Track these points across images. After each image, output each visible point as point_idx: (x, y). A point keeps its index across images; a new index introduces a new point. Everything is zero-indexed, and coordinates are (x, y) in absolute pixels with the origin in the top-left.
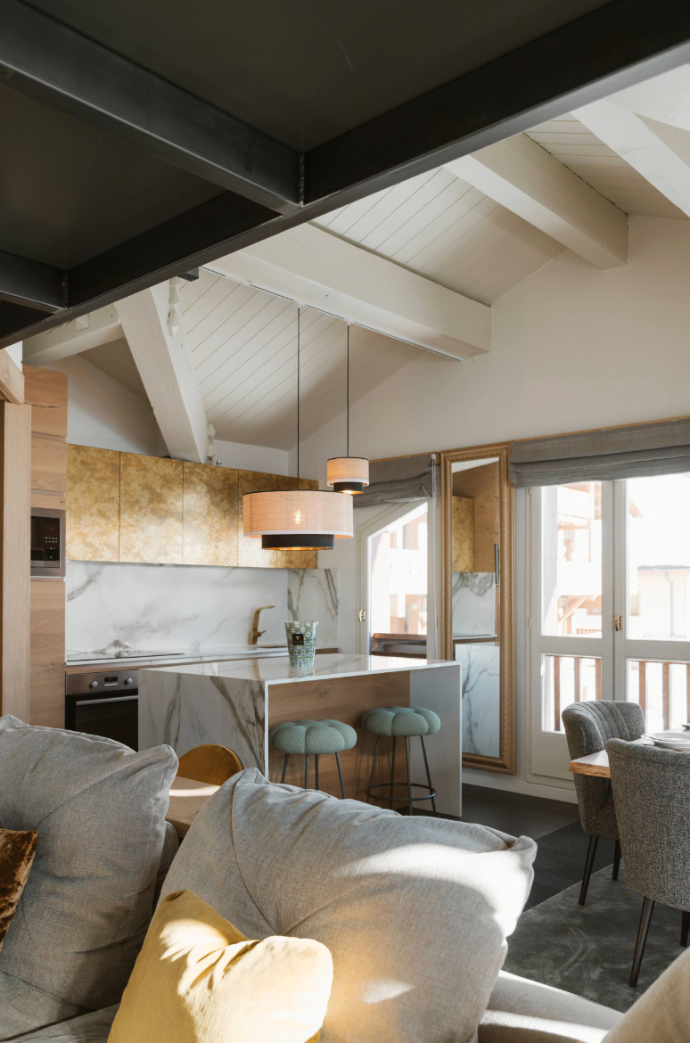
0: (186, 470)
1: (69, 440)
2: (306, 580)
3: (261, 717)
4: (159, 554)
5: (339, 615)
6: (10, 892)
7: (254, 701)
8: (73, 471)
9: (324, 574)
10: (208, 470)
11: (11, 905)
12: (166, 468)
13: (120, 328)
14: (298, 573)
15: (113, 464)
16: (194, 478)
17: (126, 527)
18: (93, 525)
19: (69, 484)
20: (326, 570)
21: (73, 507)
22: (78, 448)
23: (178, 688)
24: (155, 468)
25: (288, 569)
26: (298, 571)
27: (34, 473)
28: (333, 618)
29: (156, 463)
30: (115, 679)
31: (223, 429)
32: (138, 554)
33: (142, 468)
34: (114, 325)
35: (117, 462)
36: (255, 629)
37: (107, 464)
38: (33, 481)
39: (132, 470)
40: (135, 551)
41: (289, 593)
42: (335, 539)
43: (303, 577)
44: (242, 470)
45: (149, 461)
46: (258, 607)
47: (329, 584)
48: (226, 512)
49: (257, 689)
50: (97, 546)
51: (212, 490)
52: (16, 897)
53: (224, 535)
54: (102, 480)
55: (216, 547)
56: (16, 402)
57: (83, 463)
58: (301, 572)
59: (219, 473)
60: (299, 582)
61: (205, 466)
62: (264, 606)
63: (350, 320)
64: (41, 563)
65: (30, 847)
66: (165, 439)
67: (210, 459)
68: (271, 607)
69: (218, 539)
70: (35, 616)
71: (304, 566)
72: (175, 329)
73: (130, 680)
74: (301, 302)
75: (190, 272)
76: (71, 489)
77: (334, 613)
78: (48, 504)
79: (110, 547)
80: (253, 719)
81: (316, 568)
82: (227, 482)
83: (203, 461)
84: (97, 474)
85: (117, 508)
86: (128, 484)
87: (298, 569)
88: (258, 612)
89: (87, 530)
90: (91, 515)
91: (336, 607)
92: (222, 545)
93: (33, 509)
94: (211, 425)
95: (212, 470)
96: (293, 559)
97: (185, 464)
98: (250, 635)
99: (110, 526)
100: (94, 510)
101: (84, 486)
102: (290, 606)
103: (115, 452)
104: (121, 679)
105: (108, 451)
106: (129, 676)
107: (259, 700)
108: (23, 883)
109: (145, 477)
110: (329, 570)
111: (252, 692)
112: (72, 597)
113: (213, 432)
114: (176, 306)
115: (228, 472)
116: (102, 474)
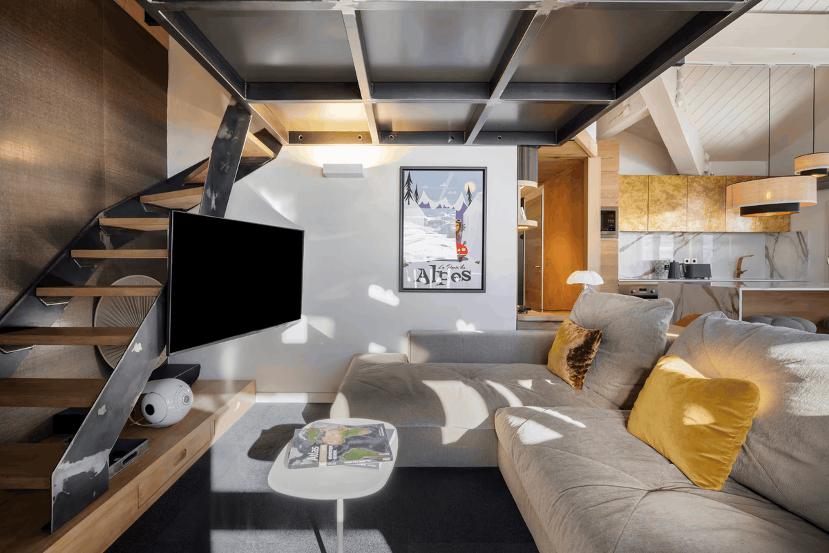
0: (689, 180)
1: (621, 172)
2: (781, 239)
3: (737, 309)
4: (672, 226)
5: (809, 261)
6: (590, 353)
7: (732, 299)
8: (622, 188)
9: (796, 235)
10: (704, 178)
11: (590, 359)
12: (675, 180)
13: (647, 109)
14: (773, 235)
15: (644, 182)
16: (695, 184)
17: (652, 214)
18: (633, 213)
19: (621, 194)
20: (797, 233)
21: (623, 205)
22: (625, 176)
23: (682, 292)
24: (669, 181)
25: (766, 233)
26: (772, 234)
27: (601, 190)
28: (803, 262)
29: (671, 178)
30: (645, 290)
31: (715, 154)
32: (659, 227)
33: (661, 182)
34: (644, 109)
35: (646, 182)
36: (739, 269)
37: (641, 183)
38: (602, 194)
39: (656, 184)
40: (657, 225)
41: (767, 248)
42: (801, 206)
43: (778, 238)
44: (729, 176)
45: (666, 178)
46: (742, 256)
47: (800, 241)
48: (716, 202)
49: (734, 292)
50: (636, 223)
51: (707, 190)
52: (592, 356)
53: (716, 214)
54: (638, 190)
55: (710, 221)
56: (594, 157)
57: (627, 183)
58: (776, 235)
59: (712, 180)
60: (775, 241)
61: (702, 176)
62: (745, 255)
63: (815, 64)
64: (606, 232)
65: (598, 336)
66: (676, 165)
67: (706, 172)
68: (751, 256)
69: (711, 217)
70: (603, 257)
71: (778, 230)
72: (680, 103)
73: (654, 291)
74: (771, 64)
75: (679, 62)
76: (622, 197)
77: (804, 258)
78: (610, 205)
79: (642, 224)
80: (731, 309)
81: (789, 231)
82: (717, 184)
83: (700, 174)
84: (635, 188)
85: (646, 204)
86: (653, 191)
87: (774, 233)
88: (741, 259)
89: (629, 217)
90: (632, 208)
91: (806, 255)
92: (714, 220)
93: (602, 207)
94: (707, 154)
95: (707, 178)
96: (769, 226)
97: (689, 177)
98: (735, 272)
99: (643, 214)
100: (634, 206)
101: (628, 195)
102: (767, 256)
103: (645, 176)
104: (649, 290)
105: (642, 176)
106: (653, 289)
107: (735, 298)
108: (596, 351)
109: (663, 187)
110: (801, 232)
111: (730, 294)
112: (623, 249)
113: (708, 157)
114: (681, 90)
115: (719, 178)
116: (639, 188)
